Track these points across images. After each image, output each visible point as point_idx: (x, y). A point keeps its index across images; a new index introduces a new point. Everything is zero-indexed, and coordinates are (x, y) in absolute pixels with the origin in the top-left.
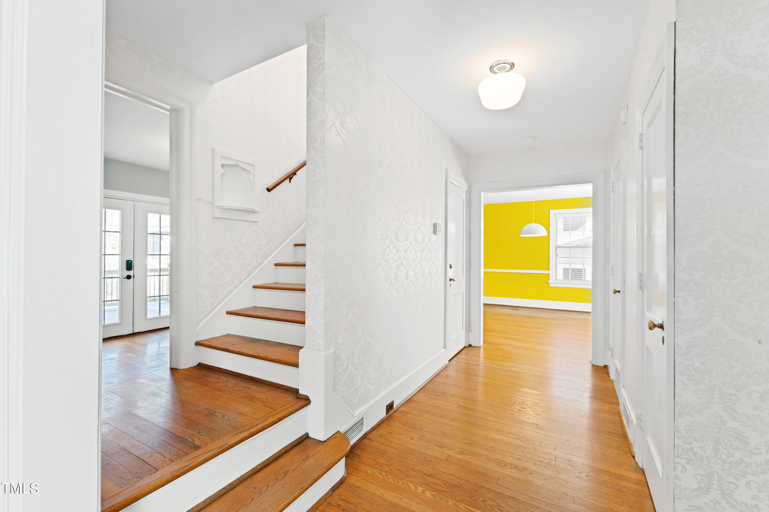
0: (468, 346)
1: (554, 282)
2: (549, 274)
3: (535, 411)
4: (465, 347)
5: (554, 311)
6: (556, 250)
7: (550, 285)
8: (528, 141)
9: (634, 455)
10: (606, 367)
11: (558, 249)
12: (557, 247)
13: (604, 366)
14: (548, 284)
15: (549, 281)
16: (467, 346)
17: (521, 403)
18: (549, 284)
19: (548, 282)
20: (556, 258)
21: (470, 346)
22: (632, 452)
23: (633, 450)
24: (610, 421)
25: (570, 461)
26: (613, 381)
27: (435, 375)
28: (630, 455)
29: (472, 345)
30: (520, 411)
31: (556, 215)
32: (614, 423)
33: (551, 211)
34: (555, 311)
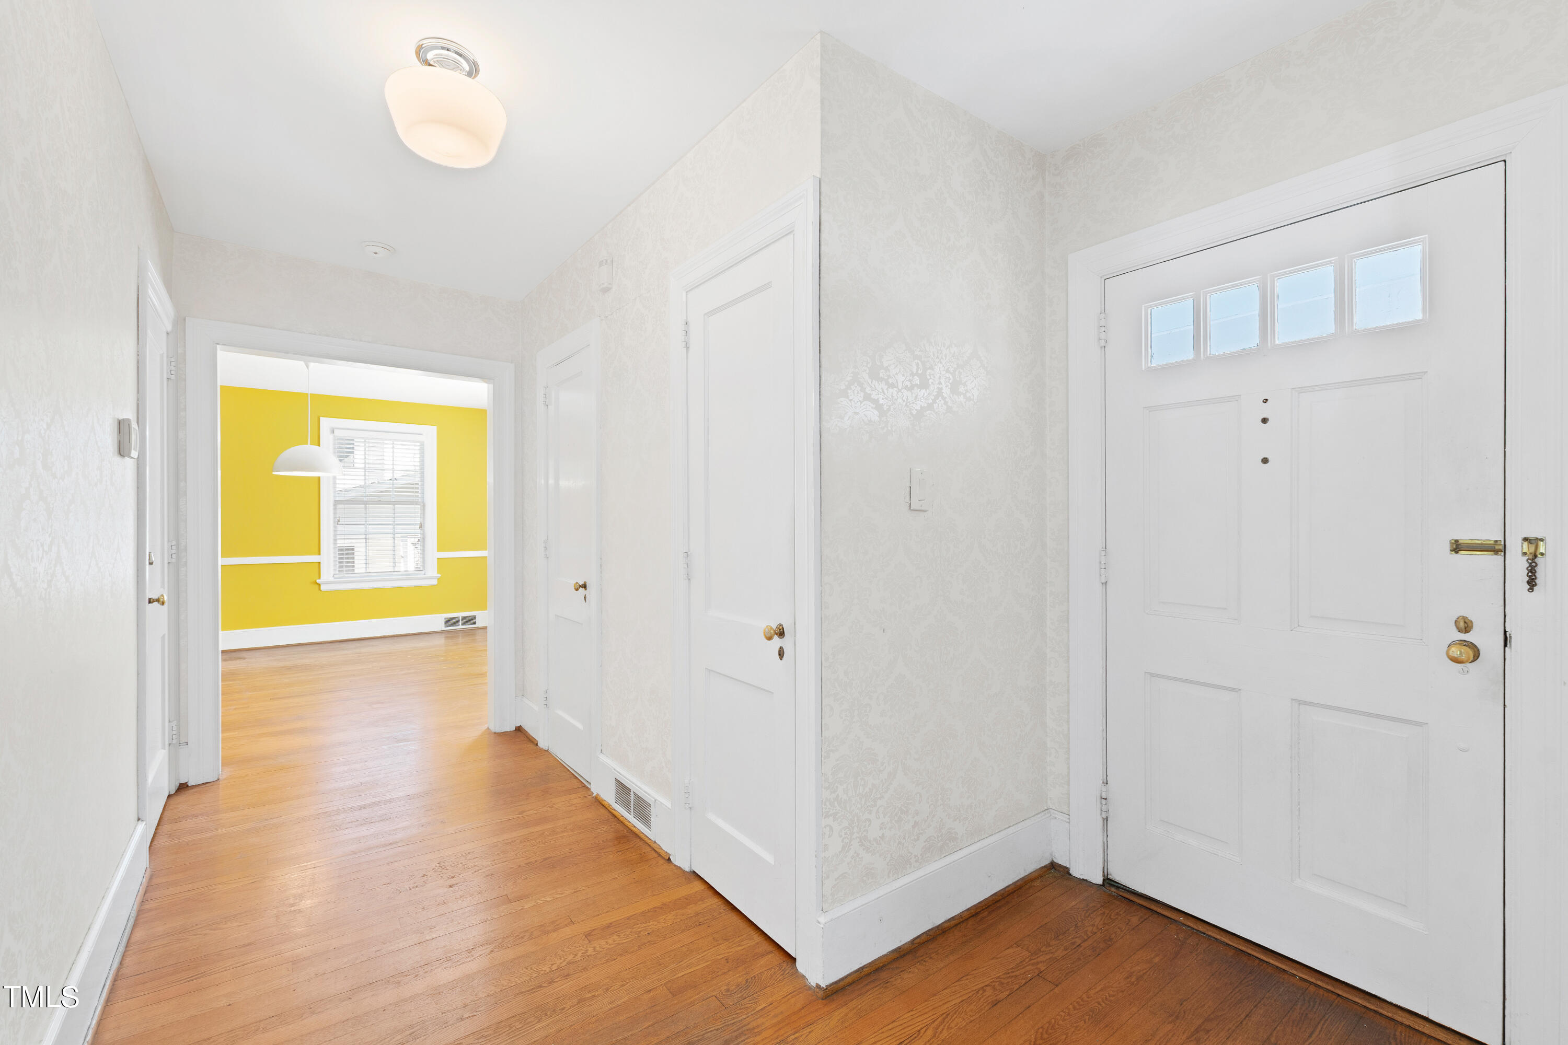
0: (176, 792)
1: (332, 579)
2: (319, 563)
3: (478, 871)
4: (169, 796)
5: (331, 644)
6: (335, 509)
7: (323, 587)
8: (376, 253)
9: (669, 858)
10: (519, 729)
11: (340, 506)
12: (336, 503)
13: (516, 730)
14: (317, 586)
15: (320, 578)
16: (173, 792)
17: (439, 870)
18: (319, 585)
19: (318, 581)
20: (335, 527)
21: (183, 787)
22: (663, 854)
23: (662, 849)
24: (598, 821)
25: (609, 927)
26: (547, 751)
27: (132, 921)
28: (661, 861)
29: (190, 784)
30: (451, 886)
31: (335, 431)
32: (606, 822)
33: (322, 419)
34: (336, 645)
